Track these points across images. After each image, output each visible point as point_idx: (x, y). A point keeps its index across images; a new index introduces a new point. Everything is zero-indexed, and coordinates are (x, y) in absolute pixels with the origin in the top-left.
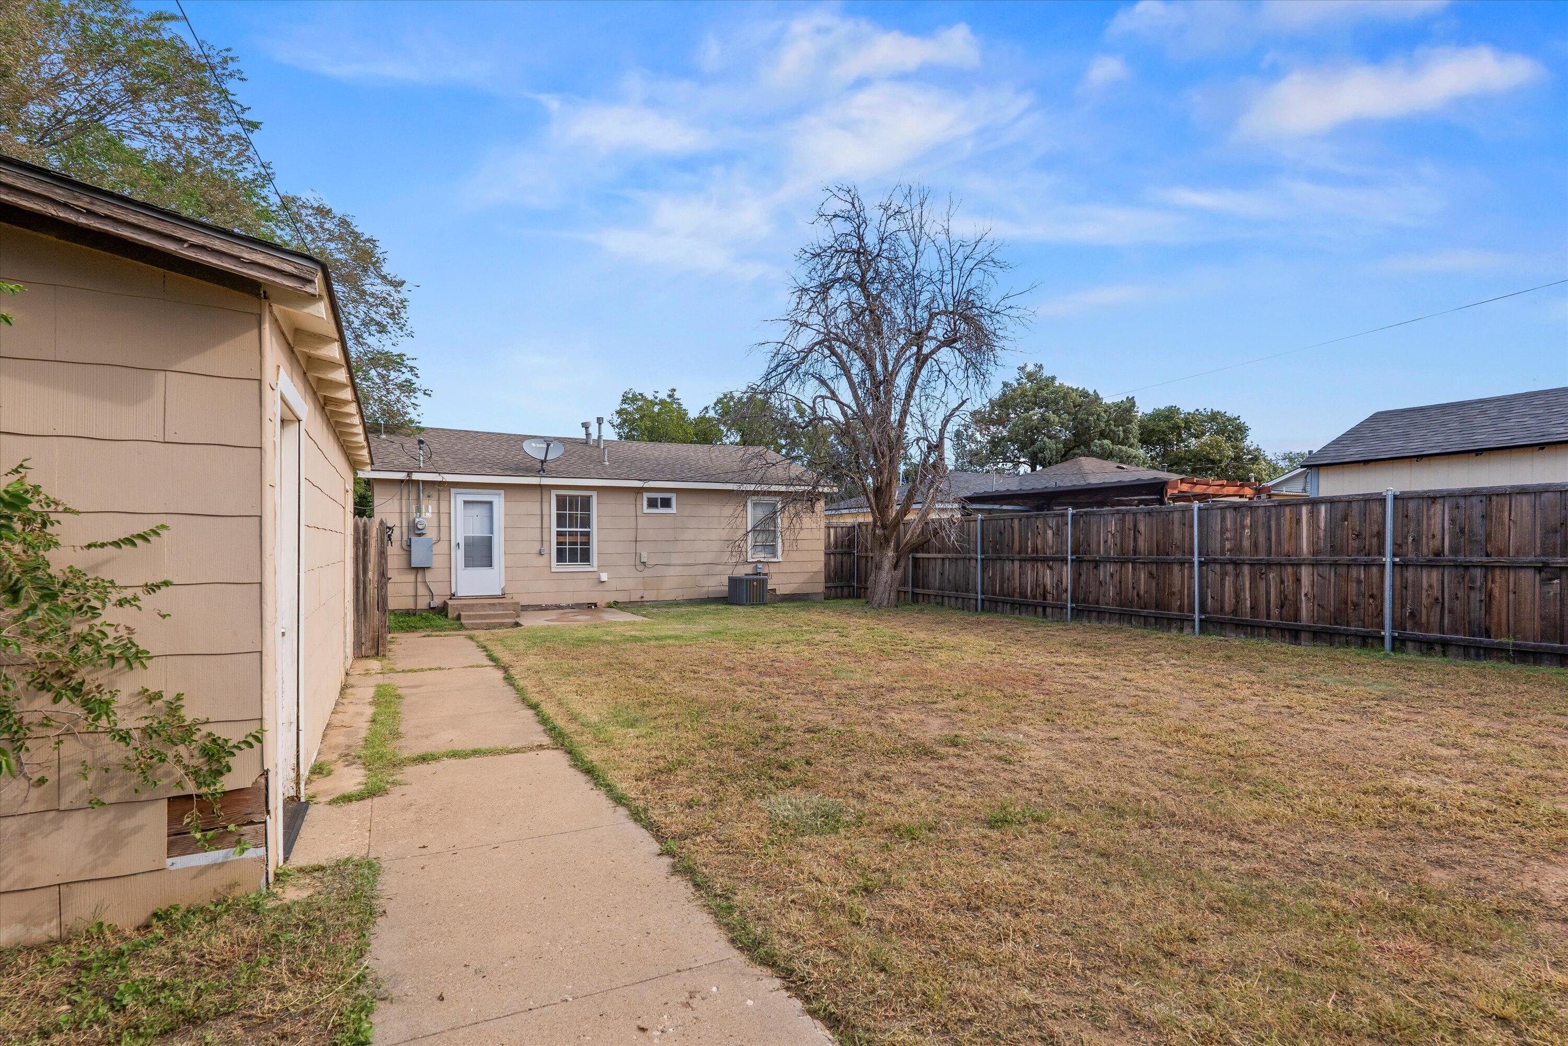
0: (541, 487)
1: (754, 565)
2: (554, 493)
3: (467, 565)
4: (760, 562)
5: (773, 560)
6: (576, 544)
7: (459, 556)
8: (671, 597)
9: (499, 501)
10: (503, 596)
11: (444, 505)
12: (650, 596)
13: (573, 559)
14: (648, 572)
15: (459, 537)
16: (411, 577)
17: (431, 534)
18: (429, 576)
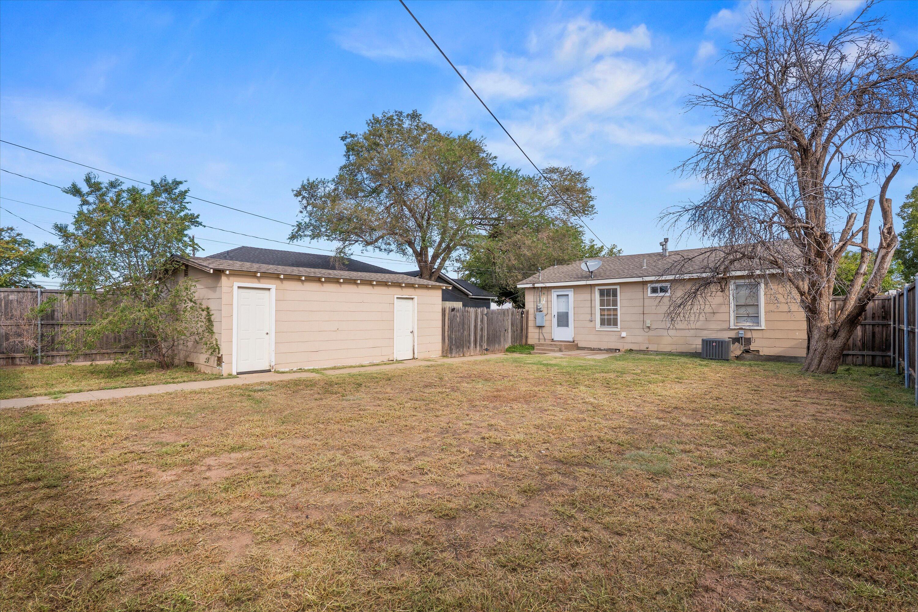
0: (591, 285)
1: (737, 331)
2: (597, 288)
3: (558, 326)
4: (742, 329)
5: (756, 328)
6: (610, 315)
7: (555, 321)
8: (668, 349)
9: (571, 293)
10: (574, 342)
11: (549, 297)
12: (652, 348)
13: (609, 324)
14: (651, 333)
15: (555, 312)
16: (537, 330)
17: (545, 312)
18: (544, 330)
